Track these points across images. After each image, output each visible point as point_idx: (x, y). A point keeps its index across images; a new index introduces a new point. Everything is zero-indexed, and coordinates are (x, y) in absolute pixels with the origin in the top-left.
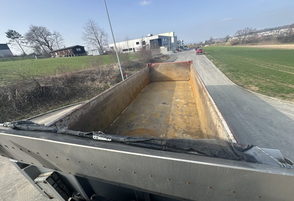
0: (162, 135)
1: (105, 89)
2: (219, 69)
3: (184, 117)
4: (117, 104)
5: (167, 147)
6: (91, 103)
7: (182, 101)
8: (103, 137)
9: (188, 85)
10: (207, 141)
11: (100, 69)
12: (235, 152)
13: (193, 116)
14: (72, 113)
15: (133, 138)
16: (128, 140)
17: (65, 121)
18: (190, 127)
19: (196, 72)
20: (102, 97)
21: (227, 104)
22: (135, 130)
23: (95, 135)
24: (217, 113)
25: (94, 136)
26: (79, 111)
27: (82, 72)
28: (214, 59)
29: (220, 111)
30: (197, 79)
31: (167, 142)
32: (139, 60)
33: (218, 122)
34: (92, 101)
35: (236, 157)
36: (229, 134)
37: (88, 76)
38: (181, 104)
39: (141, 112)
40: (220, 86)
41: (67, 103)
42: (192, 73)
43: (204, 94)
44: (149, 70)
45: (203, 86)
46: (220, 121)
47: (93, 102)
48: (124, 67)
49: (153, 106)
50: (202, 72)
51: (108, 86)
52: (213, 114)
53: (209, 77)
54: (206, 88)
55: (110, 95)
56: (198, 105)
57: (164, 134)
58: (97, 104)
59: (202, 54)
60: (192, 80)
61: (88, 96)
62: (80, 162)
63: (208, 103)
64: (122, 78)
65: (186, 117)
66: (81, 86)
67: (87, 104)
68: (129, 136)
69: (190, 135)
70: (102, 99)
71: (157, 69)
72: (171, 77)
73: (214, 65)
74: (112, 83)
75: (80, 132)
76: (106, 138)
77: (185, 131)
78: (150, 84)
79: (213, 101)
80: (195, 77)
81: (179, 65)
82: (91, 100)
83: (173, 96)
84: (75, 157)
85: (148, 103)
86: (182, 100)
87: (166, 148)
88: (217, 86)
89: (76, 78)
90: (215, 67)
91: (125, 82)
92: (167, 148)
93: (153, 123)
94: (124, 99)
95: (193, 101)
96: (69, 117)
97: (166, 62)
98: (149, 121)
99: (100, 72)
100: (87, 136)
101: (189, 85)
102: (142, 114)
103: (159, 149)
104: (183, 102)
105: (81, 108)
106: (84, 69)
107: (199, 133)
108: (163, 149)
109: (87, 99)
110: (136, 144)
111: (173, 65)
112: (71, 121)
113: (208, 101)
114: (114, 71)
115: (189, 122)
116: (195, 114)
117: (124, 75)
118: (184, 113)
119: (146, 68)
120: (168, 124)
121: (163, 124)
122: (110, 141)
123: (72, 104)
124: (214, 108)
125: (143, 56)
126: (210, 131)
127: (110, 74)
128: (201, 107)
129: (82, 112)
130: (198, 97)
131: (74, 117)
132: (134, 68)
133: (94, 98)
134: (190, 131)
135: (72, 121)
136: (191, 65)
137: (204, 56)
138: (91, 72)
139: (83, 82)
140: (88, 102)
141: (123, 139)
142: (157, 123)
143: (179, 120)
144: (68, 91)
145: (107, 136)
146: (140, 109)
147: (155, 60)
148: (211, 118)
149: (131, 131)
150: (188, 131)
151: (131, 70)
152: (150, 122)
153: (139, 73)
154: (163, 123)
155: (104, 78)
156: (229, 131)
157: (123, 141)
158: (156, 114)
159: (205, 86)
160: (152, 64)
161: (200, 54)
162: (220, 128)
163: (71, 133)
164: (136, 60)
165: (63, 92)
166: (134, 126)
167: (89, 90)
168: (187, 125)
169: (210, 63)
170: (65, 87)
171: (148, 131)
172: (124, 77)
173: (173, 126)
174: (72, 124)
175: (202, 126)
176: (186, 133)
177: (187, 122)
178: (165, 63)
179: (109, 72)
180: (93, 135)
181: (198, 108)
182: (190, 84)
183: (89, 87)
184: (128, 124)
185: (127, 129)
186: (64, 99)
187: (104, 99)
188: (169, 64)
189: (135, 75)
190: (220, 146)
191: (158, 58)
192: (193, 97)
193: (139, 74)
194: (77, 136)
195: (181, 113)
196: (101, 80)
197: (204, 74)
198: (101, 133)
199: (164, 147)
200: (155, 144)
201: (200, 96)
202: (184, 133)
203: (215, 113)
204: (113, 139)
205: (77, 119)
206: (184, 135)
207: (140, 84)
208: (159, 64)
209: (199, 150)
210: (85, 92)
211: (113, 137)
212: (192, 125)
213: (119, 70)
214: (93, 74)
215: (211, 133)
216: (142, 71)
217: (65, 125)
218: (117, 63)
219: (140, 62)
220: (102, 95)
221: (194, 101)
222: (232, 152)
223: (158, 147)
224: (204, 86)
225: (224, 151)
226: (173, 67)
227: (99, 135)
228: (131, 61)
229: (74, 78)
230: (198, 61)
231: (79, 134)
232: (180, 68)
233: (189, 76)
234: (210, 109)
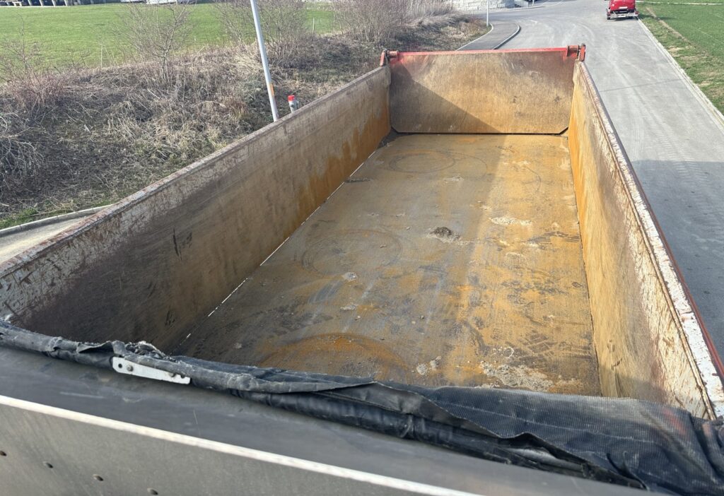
0: (423, 366)
1: (192, 157)
2: (704, 89)
3: (524, 295)
4: (241, 226)
5: (422, 423)
6: (124, 218)
7: (523, 223)
8: (157, 368)
9: (555, 153)
10: (602, 404)
11: (177, 68)
12: (715, 461)
13: (567, 294)
14: (42, 254)
15: (285, 374)
16: (260, 383)
17: (10, 286)
18: (546, 339)
19: (596, 98)
20: (172, 190)
21: (720, 245)
22: (312, 338)
23: (121, 356)
24: (666, 283)
25: (116, 361)
26: (72, 250)
27: (97, 76)
28: (682, 45)
29: (680, 279)
30: (598, 131)
31: (424, 400)
32: (348, 34)
33: (666, 326)
34: (130, 207)
35: (714, 480)
36: (705, 380)
37: (119, 98)
38: (517, 239)
39: (342, 261)
40: (699, 164)
41: (28, 208)
42: (579, 103)
43: (621, 198)
44: (388, 82)
45: (618, 163)
46: (676, 320)
47: (134, 213)
48: (285, 64)
49: (396, 241)
50: (625, 98)
51: (209, 145)
52: (650, 286)
53: (654, 125)
54: (632, 171)
55: (212, 186)
56: (589, 245)
57: (432, 363)
58: (153, 218)
59: (631, 18)
60: (576, 134)
61: (120, 185)
62: (51, 467)
63: (634, 238)
64: (269, 111)
65: (532, 295)
66: (91, 138)
67: (107, 219)
68: (269, 369)
69: (543, 372)
70: (173, 201)
71: (426, 78)
72: (484, 117)
73: (682, 71)
74: (225, 132)
75: (60, 338)
76: (167, 373)
77: (525, 353)
78: (388, 145)
79: (653, 233)
80: (591, 121)
81: (524, 62)
82: (125, 202)
83: (483, 203)
84: (32, 447)
85: (375, 228)
86: (525, 220)
87: (420, 428)
88: (684, 163)
89: (68, 100)
90: (687, 81)
91: (281, 130)
92: (423, 427)
93: (391, 315)
94: (270, 205)
95: (570, 225)
96: (25, 273)
97: (466, 49)
98: (372, 305)
99: (174, 78)
100: (88, 357)
101: (562, 154)
102: (346, 271)
103: (390, 432)
104: (526, 228)
105: (78, 236)
106: (106, 62)
107: (585, 365)
108: (404, 429)
109: (115, 196)
110: (292, 401)
111: (498, 62)
112: (37, 287)
113: (634, 229)
114: (238, 79)
115: (545, 318)
116: (575, 284)
117: (281, 96)
118: (526, 279)
119: (378, 72)
120: (455, 320)
121: (432, 318)
122: (184, 385)
123: (51, 215)
124: (658, 264)
125: (367, 17)
126: (631, 359)
127: (219, 90)
128: (603, 257)
129: (83, 253)
130: (594, 209)
131: (51, 272)
132: (326, 67)
133: (140, 194)
134: (547, 358)
135: (40, 288)
136: (577, 66)
137: (640, 28)
138: (133, 78)
139: (96, 121)
140: (110, 212)
141: (239, 378)
142: (404, 312)
143: (501, 303)
144: (32, 159)
145: (172, 365)
146: (337, 251)
147: (420, 38)
148: (640, 305)
149: (295, 342)
150: (536, 355)
151: (311, 79)
152: (377, 307)
153: (342, 91)
154: (430, 313)
155: (192, 106)
156: (708, 368)
157: (241, 387)
158: (405, 273)
159: (629, 164)
160: (405, 54)
161: (625, 16)
162: (670, 350)
163: (22, 341)
164: (336, 33)
165: (12, 162)
166: (310, 323)
167: (122, 156)
168: (534, 327)
169: (665, 61)
170: (21, 138)
171: (364, 346)
172: (278, 107)
173: (472, 330)
174: (41, 302)
175: (598, 339)
176: (526, 364)
177: (538, 314)
178: (462, 52)
179: (212, 83)
180: (116, 355)
181: (591, 258)
182: (567, 150)
183: (124, 145)
184: (282, 310)
185: (280, 334)
186: (18, 194)
187: (183, 201)
188: (477, 56)
189: (327, 100)
190: (655, 433)
191: (436, 28)
192: (572, 208)
193: (344, 95)
194: (45, 354)
195: (514, 278)
196: (176, 114)
197: (635, 111)
198: (147, 350)
199: (410, 420)
200: (372, 408)
201: (604, 207)
202: (516, 364)
203: (658, 285)
204: (198, 376)
205: (60, 283)
206: (520, 371)
207: (347, 143)
208: (435, 53)
209: (560, 445)
210: (106, 167)
211: (200, 369)
212: (558, 329)
213: (260, 78)
214: (144, 86)
215: (634, 370)
216: (359, 82)
217: (8, 307)
218: (249, 43)
219: (352, 44)
220: (175, 182)
221: (575, 224)
222: (700, 460)
223: (388, 422)
224: (624, 162)
225: (668, 454)
226: (494, 69)
227: (140, 358)
228: (312, 38)
229: (59, 103)
230: (614, 47)
231: (56, 349)
232: (528, 79)
233: (565, 115)
234: (638, 265)
